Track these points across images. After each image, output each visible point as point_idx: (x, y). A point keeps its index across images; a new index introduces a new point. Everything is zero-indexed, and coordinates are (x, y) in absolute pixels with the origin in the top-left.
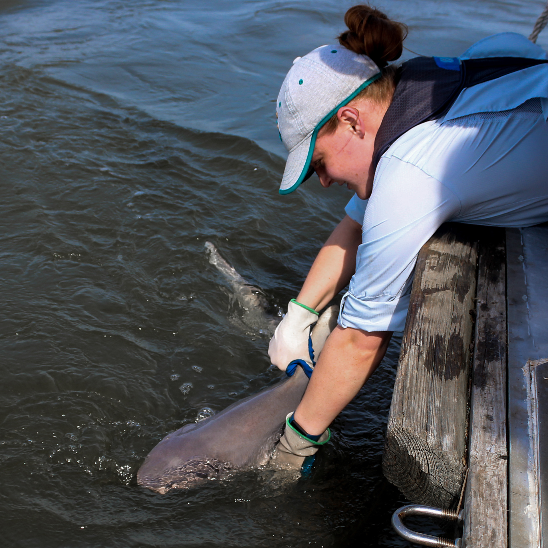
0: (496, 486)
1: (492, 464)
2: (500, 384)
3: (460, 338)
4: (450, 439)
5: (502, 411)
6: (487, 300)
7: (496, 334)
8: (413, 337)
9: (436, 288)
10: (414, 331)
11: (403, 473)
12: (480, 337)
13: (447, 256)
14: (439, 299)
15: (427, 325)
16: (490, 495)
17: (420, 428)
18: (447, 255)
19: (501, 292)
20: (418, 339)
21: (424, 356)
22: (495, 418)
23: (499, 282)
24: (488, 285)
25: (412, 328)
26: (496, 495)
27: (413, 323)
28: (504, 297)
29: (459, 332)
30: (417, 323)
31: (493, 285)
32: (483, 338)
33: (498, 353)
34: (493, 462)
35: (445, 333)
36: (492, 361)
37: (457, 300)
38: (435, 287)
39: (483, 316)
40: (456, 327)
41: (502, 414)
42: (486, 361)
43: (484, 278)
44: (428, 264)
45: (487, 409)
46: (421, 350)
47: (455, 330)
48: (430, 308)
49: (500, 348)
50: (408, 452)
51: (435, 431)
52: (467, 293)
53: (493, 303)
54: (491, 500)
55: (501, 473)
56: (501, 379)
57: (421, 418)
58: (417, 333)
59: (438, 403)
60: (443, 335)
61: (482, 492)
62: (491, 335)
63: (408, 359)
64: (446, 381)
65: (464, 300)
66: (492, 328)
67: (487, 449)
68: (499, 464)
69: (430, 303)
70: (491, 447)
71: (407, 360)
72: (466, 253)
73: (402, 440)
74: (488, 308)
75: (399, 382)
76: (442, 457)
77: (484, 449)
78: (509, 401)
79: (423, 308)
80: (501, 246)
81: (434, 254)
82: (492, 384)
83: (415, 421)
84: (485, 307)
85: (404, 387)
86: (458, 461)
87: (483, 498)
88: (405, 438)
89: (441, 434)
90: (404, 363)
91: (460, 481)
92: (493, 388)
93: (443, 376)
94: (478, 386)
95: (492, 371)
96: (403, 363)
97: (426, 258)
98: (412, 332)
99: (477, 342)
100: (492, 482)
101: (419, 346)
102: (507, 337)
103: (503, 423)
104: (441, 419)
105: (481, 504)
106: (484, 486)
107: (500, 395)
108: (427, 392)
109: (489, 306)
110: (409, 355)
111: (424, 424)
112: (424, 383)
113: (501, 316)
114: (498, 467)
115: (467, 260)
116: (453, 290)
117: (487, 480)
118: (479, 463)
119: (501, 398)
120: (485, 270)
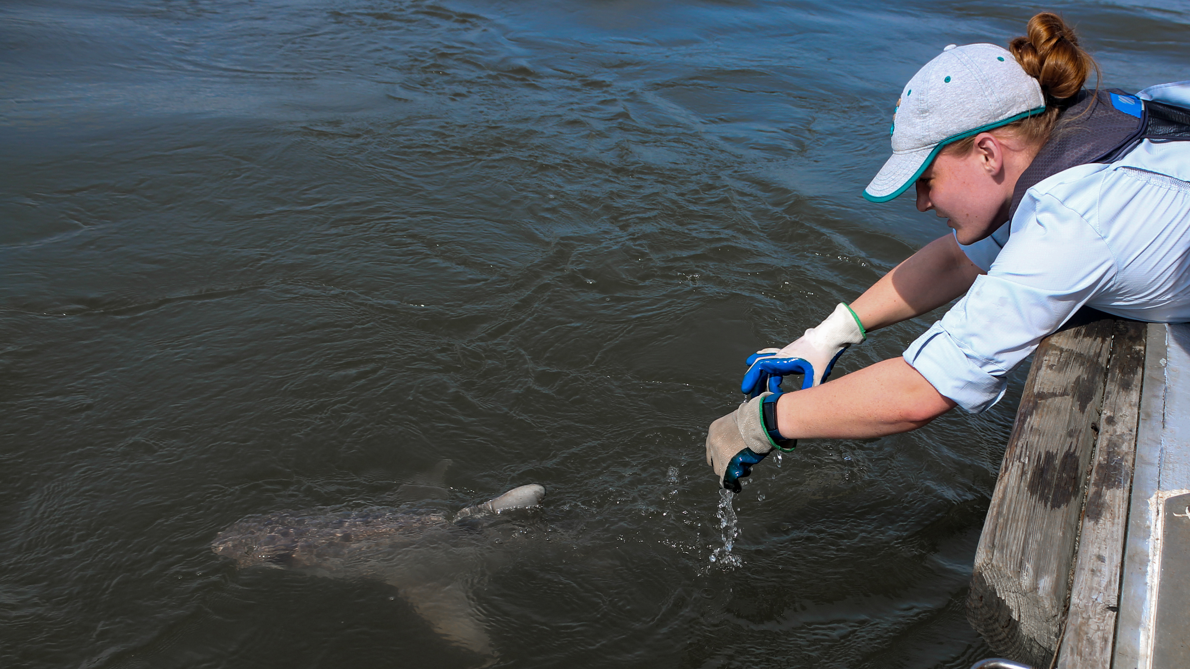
0: (1099, 644)
1: (1097, 616)
2: (1119, 518)
3: (1075, 457)
4: (1048, 581)
5: (1117, 551)
6: (1114, 412)
7: (1121, 456)
8: (1018, 452)
9: (1053, 393)
10: (1020, 444)
11: (990, 618)
12: (1100, 458)
13: (1071, 353)
14: (1055, 406)
15: (1037, 438)
16: (1090, 654)
17: (1014, 565)
18: (1071, 352)
19: (1133, 403)
20: (1023, 455)
21: (1029, 476)
22: (1107, 559)
23: (1132, 389)
24: (1118, 393)
25: (1018, 439)
26: (1098, 654)
27: (1019, 435)
28: (1136, 410)
29: (1075, 450)
30: (1024, 435)
31: (1124, 392)
32: (1104, 459)
33: (1121, 479)
34: (1099, 614)
35: (1058, 450)
36: (1112, 488)
37: (1076, 409)
38: (1051, 391)
39: (1107, 432)
40: (1072, 443)
41: (1117, 555)
42: (1104, 487)
43: (1114, 384)
44: (1047, 362)
45: (1099, 548)
46: (1025, 469)
47: (1070, 446)
48: (1042, 417)
49: (1123, 472)
50: (996, 593)
51: (1031, 571)
52: (1090, 401)
53: (1121, 416)
54: (1090, 660)
55: (1107, 628)
56: (1122, 512)
57: (1015, 553)
58: (1022, 447)
59: (1039, 535)
60: (1055, 452)
61: (1081, 650)
62: (1114, 456)
63: (1008, 479)
64: (1052, 509)
65: (1086, 410)
66: (1117, 446)
67: (1093, 597)
68: (1106, 616)
69: (1043, 411)
70: (1098, 594)
71: (1006, 480)
72: (1095, 351)
73: (990, 578)
74: (1114, 421)
75: (994, 507)
76: (1037, 602)
77: (1090, 597)
78: (1128, 540)
79: (1034, 416)
80: (1140, 346)
81: (1055, 350)
82: (1108, 517)
83: (1008, 557)
84: (1111, 421)
85: (999, 513)
86: (1056, 610)
87: (1081, 656)
88: (994, 576)
89: (1037, 575)
90: (1003, 484)
91: (1056, 634)
92: (1109, 523)
93: (1049, 503)
94: (1091, 518)
95: (1111, 501)
96: (1001, 483)
97: (1045, 354)
98: (1016, 446)
99: (1096, 463)
100: (1094, 638)
101: (1024, 463)
102: (1134, 460)
103: (1117, 567)
104: (1041, 555)
105: (1079, 664)
106: (1085, 642)
107: (1118, 531)
108: (1026, 522)
109: (1116, 419)
110: (1010, 474)
111: (1019, 561)
112: (1024, 510)
113: (1131, 433)
114: (1104, 620)
115: (1095, 360)
116: (1073, 397)
117: (1089, 635)
118: (1081, 614)
119: (1117, 535)
120: (1117, 374)
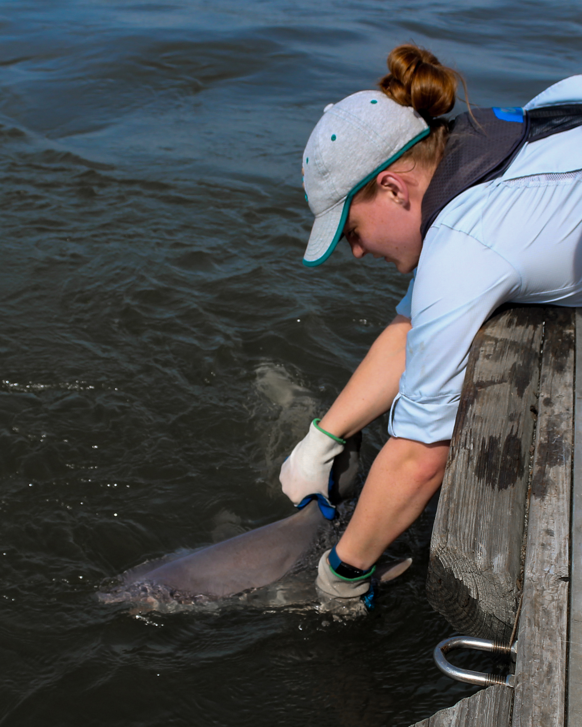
0: (554, 613)
1: (551, 587)
2: (563, 493)
3: (517, 439)
4: (501, 559)
5: (564, 524)
6: (551, 394)
7: (561, 434)
8: (463, 440)
9: (491, 381)
10: (464, 432)
11: (450, 599)
12: (541, 438)
14: (494, 394)
15: (480, 425)
16: (547, 624)
17: (468, 546)
18: (505, 341)
19: (567, 384)
20: (468, 442)
21: (475, 462)
22: (555, 533)
23: (565, 371)
24: (553, 375)
25: (462, 428)
26: (554, 623)
27: (463, 423)
28: (571, 390)
29: (517, 433)
30: (468, 423)
31: (558, 375)
32: (545, 439)
33: (562, 457)
34: (552, 585)
35: (500, 434)
36: (555, 465)
37: (514, 394)
38: (490, 379)
39: (545, 413)
40: (513, 426)
41: (564, 528)
42: (547, 466)
43: (548, 367)
44: (483, 352)
45: (547, 523)
46: (471, 455)
47: (512, 430)
48: (483, 404)
49: (564, 450)
50: (453, 575)
51: (484, 550)
52: (528, 385)
53: (558, 397)
54: (548, 629)
55: (561, 597)
56: (565, 487)
57: (468, 535)
58: (466, 435)
59: (489, 516)
60: (498, 436)
61: (538, 621)
62: (554, 435)
63: (456, 466)
64: (499, 490)
65: (524, 394)
66: (556, 426)
67: (545, 570)
68: (558, 587)
69: (483, 399)
70: (550, 567)
71: (454, 467)
72: (528, 339)
73: (447, 561)
74: (551, 403)
75: (445, 493)
76: (492, 579)
77: (542, 570)
78: (574, 512)
79: (475, 404)
80: (570, 329)
81: (490, 340)
82: (553, 493)
83: (461, 539)
84: (548, 402)
85: (449, 499)
86: (511, 585)
87: (539, 627)
88: (450, 559)
89: (491, 553)
90: (451, 471)
91: (514, 608)
92: (554, 498)
93: (496, 485)
94: (537, 496)
95: (555, 478)
96: (449, 470)
97: (481, 346)
98: (461, 434)
99: (538, 443)
100: (550, 609)
101: (469, 450)
102: (573, 437)
103: (565, 539)
104: (493, 534)
105: (537, 634)
106: (541, 613)
107: (563, 506)
108: (476, 504)
109: (553, 401)
110: (457, 461)
111: (472, 542)
112: (473, 494)
113: (568, 412)
114: (557, 590)
115: (529, 347)
116: (511, 383)
117: (544, 606)
118: (535, 586)
119: (563, 509)
120: (550, 357)
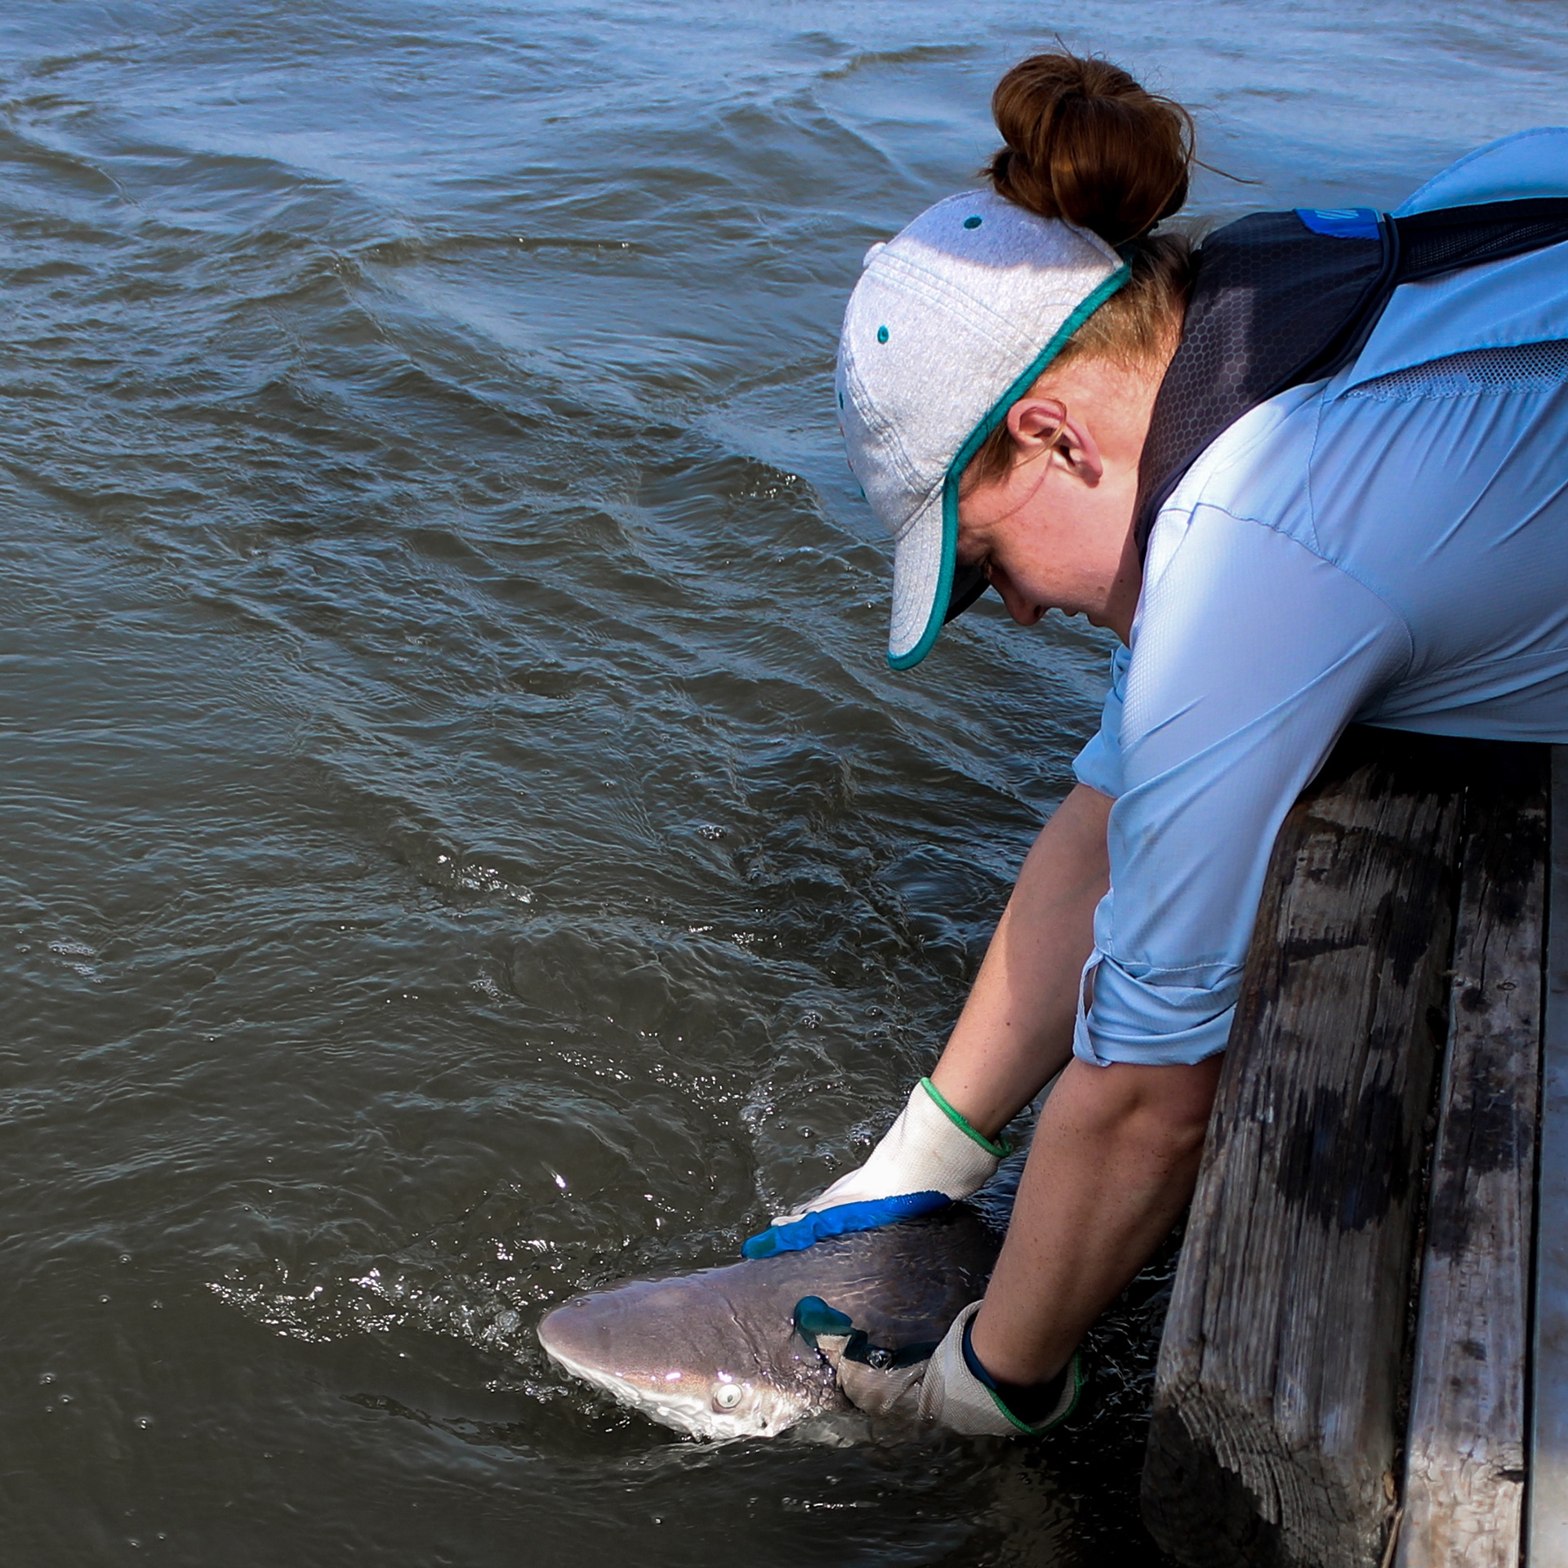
1: (1475, 1498)
2: (1512, 1244)
3: (1392, 1098)
4: (1346, 1416)
5: (1513, 1328)
6: (1482, 979)
7: (1508, 1086)
8: (1247, 1096)
9: (1325, 940)
10: (1251, 1075)
11: (1205, 1524)
12: (1456, 1096)
13: (1364, 838)
14: (1333, 974)
15: (1293, 1058)
17: (1256, 1382)
18: (1362, 834)
19: (1527, 953)
20: (1261, 1102)
21: (1278, 1155)
22: (1489, 1352)
23: (1522, 918)
24: (1489, 928)
25: (1245, 1064)
27: (1248, 1052)
28: (1535, 969)
29: (1390, 1081)
30: (1260, 1051)
31: (1503, 928)
32: (1466, 1099)
33: (1510, 1147)
34: (1479, 1491)
35: (1346, 1083)
36: (1490, 1169)
37: (1386, 975)
38: (1321, 935)
39: (1467, 1029)
40: (1380, 1063)
41: (1513, 1338)
42: (1470, 1170)
43: (1476, 907)
44: (1305, 863)
45: (1469, 1324)
46: (1267, 1138)
48: (1301, 1003)
49: (1516, 1129)
50: (1215, 1458)
51: (1299, 1393)
52: (1421, 954)
53: (1499, 987)
55: (1501, 1524)
56: (1515, 1229)
57: (1258, 1352)
58: (1257, 1082)
59: (1313, 1302)
60: (1340, 1089)
62: (1490, 1090)
63: (1227, 1165)
64: (1341, 1232)
65: (1412, 977)
66: (1494, 1065)
67: (1461, 1449)
68: (1495, 1496)
69: (1303, 987)
70: (1474, 1442)
71: (1222, 1169)
72: (1424, 829)
73: (1199, 1421)
74: (1483, 1002)
75: (1196, 1239)
76: (1320, 1473)
77: (1453, 1450)
78: (1539, 1298)
79: (1281, 1001)
80: (1536, 808)
81: (1325, 832)
82: (1485, 1244)
83: (1239, 1363)
84: (1475, 1001)
85: (1209, 1254)
86: (1369, 1489)
88: (1208, 1416)
89: (1317, 1403)
90: (1214, 1178)
91: (1374, 1550)
92: (1489, 1258)
93: (1334, 1220)
94: (1441, 1250)
95: (1489, 1203)
96: (1209, 1177)
97: (1299, 845)
98: (1242, 1081)
99: (1447, 1110)
100: (1472, 1554)
101: (1264, 1124)
102: (1540, 1095)
103: (1515, 1367)
104: (1323, 1353)
106: (1448, 1565)
107: (1511, 1278)
108: (1280, 1270)
109: (1487, 996)
111: (1267, 1372)
112: (1271, 1243)
113: (1526, 1027)
114: (1492, 1506)
115: (1425, 851)
116: (1377, 947)
117: (1458, 1547)
118: (1435, 1494)
119: (1512, 1289)
120: (1483, 881)
